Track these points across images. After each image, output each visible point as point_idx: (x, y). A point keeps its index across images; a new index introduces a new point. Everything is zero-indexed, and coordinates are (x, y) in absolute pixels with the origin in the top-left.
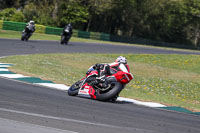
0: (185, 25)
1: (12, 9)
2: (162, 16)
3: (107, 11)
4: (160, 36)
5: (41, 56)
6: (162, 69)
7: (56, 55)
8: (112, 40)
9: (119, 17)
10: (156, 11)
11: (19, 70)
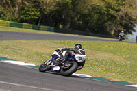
0: (106, 21)
2: (90, 15)
3: (52, 12)
5: (7, 42)
6: (89, 51)
7: (17, 41)
8: (55, 31)
9: (60, 16)
10: (86, 11)
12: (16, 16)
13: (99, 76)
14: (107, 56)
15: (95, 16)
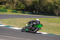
0: (54, 9)
1: (2, 5)
2: (47, 7)
3: (30, 6)
4: (47, 12)
5: (11, 19)
6: (47, 22)
7: (15, 19)
8: (32, 14)
9: (34, 7)
10: (45, 5)
11: (4, 24)
12: (15, 8)
13: (51, 33)
14: (55, 24)
15: (49, 7)
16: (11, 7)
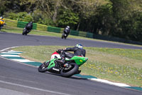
1: (24, 13)
4: (129, 36)
6: (129, 59)
7: (54, 47)
8: (94, 38)
9: (100, 22)
10: (127, 18)
12: (55, 20)
13: (138, 86)
15: (136, 24)
16: (47, 19)
